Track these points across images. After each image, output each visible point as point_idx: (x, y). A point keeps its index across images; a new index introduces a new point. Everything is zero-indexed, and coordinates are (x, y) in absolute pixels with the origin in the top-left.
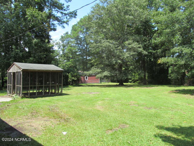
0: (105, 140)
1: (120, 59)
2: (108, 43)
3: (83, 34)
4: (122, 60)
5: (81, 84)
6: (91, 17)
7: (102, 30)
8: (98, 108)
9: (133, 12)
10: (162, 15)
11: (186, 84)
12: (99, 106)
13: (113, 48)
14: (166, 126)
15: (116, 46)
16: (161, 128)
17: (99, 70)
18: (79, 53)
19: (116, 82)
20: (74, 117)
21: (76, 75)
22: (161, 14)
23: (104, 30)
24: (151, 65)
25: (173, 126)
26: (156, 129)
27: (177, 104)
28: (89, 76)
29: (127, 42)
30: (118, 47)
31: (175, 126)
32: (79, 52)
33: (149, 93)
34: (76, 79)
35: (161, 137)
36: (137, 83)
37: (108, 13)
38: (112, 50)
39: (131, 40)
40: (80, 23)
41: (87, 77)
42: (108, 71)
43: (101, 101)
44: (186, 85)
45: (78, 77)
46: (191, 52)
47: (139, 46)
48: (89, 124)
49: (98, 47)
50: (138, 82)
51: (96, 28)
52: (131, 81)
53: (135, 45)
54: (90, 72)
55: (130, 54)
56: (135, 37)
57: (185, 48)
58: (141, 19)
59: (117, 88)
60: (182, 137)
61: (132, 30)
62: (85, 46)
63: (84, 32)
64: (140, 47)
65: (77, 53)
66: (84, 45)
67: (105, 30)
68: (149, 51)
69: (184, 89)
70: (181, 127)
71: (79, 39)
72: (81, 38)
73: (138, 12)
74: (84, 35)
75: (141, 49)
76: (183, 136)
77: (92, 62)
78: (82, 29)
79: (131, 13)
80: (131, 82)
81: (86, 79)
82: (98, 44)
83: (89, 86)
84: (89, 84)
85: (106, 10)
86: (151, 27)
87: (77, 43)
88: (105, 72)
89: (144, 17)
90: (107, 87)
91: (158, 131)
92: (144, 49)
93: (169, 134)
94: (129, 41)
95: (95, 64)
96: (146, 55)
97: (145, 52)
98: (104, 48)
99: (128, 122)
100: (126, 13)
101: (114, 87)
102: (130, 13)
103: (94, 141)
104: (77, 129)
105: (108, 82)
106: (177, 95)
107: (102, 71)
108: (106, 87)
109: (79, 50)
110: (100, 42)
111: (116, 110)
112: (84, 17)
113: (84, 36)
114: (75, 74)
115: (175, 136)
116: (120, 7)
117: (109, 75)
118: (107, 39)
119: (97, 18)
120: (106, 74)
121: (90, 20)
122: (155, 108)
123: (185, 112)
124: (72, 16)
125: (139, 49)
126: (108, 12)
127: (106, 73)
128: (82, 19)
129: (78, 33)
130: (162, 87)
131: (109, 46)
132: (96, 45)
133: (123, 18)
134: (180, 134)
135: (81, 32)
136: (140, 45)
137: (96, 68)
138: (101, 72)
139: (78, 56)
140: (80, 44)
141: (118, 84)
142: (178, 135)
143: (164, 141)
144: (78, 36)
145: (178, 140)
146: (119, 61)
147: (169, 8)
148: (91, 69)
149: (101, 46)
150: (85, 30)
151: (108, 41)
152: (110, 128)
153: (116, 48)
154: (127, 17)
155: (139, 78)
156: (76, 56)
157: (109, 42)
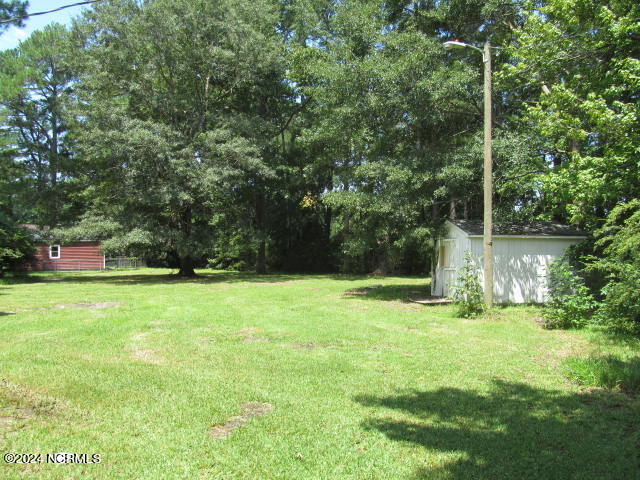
0: (219, 458)
1: (187, 189)
2: (146, 132)
3: (40, 89)
4: (195, 192)
5: (36, 274)
6: (84, 31)
7: (126, 84)
8: (143, 356)
9: (233, 39)
10: (319, 61)
11: (379, 271)
12: (140, 348)
13: (164, 152)
14: (380, 395)
15: (176, 144)
16: (368, 401)
17: (111, 225)
18: (23, 159)
19: (163, 266)
20: (68, 396)
21: (21, 242)
22: (318, 58)
23: (135, 86)
24: (279, 213)
25: (398, 391)
26: (357, 405)
27: (379, 330)
28: (66, 245)
29: (212, 134)
30: (180, 147)
31: (402, 391)
32: (26, 154)
33: (285, 299)
34: (17, 255)
35: (382, 428)
36: (235, 268)
37: (151, 28)
38: (159, 156)
39: (226, 128)
40: (32, 47)
41: (55, 249)
42: (145, 229)
43: (142, 331)
44: (377, 274)
45: (28, 248)
46: (409, 180)
47: (249, 149)
48: (138, 415)
49: (109, 144)
50: (237, 265)
51: (105, 73)
52: (214, 261)
53: (238, 145)
54: (78, 230)
55: (220, 173)
56: (239, 120)
57: (394, 165)
58: (260, 65)
59: (176, 285)
60: (435, 421)
61: (226, 96)
62: (48, 136)
63: (45, 83)
64: (251, 154)
65: (17, 160)
66: (44, 132)
67: (137, 87)
68: (280, 167)
69: (379, 287)
70: (418, 393)
71: (23, 105)
72: (36, 102)
73: (252, 40)
74: (44, 95)
75: (256, 161)
76: (435, 417)
77: (85, 193)
78: (39, 71)
79: (228, 39)
80: (213, 266)
81: (55, 254)
82: (110, 133)
83: (69, 280)
84: (67, 274)
85: (144, 16)
86: (285, 93)
87: (19, 123)
88: (136, 231)
89: (269, 58)
90: (140, 282)
91: (366, 412)
92: (266, 160)
93: (397, 416)
94: (218, 130)
95: (97, 201)
96: (269, 181)
97: (269, 172)
98: (131, 148)
99: (265, 394)
100: (210, 37)
101: (164, 283)
102: (224, 39)
103: (187, 469)
104: (104, 437)
105: (136, 265)
106: (365, 302)
107: (121, 227)
108: (135, 283)
109: (22, 145)
110: (117, 125)
111: (208, 358)
112: (48, 27)
113: (44, 98)
114: (16, 237)
115: (414, 420)
116: (190, 14)
117: (147, 241)
118: (143, 117)
119: (108, 41)
120: (137, 240)
121: (79, 43)
122: (325, 344)
123: (410, 352)
124: (8, 18)
125: (250, 160)
126: (150, 24)
127: (137, 236)
128: (37, 33)
129: (22, 84)
130: (316, 280)
131: (151, 142)
132: (104, 137)
133: (198, 52)
134: (425, 413)
135: (35, 80)
136: (254, 148)
137: (97, 215)
138: (120, 229)
139: (17, 171)
140: (30, 126)
141: (176, 271)
142: (421, 418)
143: (392, 437)
144: (21, 97)
145: (427, 429)
146: (185, 196)
147: (352, 43)
148: (80, 220)
149: (122, 141)
150: (50, 75)
151: (145, 123)
152: (215, 419)
153: (174, 149)
154: (215, 50)
155: (241, 254)
156: (11, 170)
157: (149, 128)
